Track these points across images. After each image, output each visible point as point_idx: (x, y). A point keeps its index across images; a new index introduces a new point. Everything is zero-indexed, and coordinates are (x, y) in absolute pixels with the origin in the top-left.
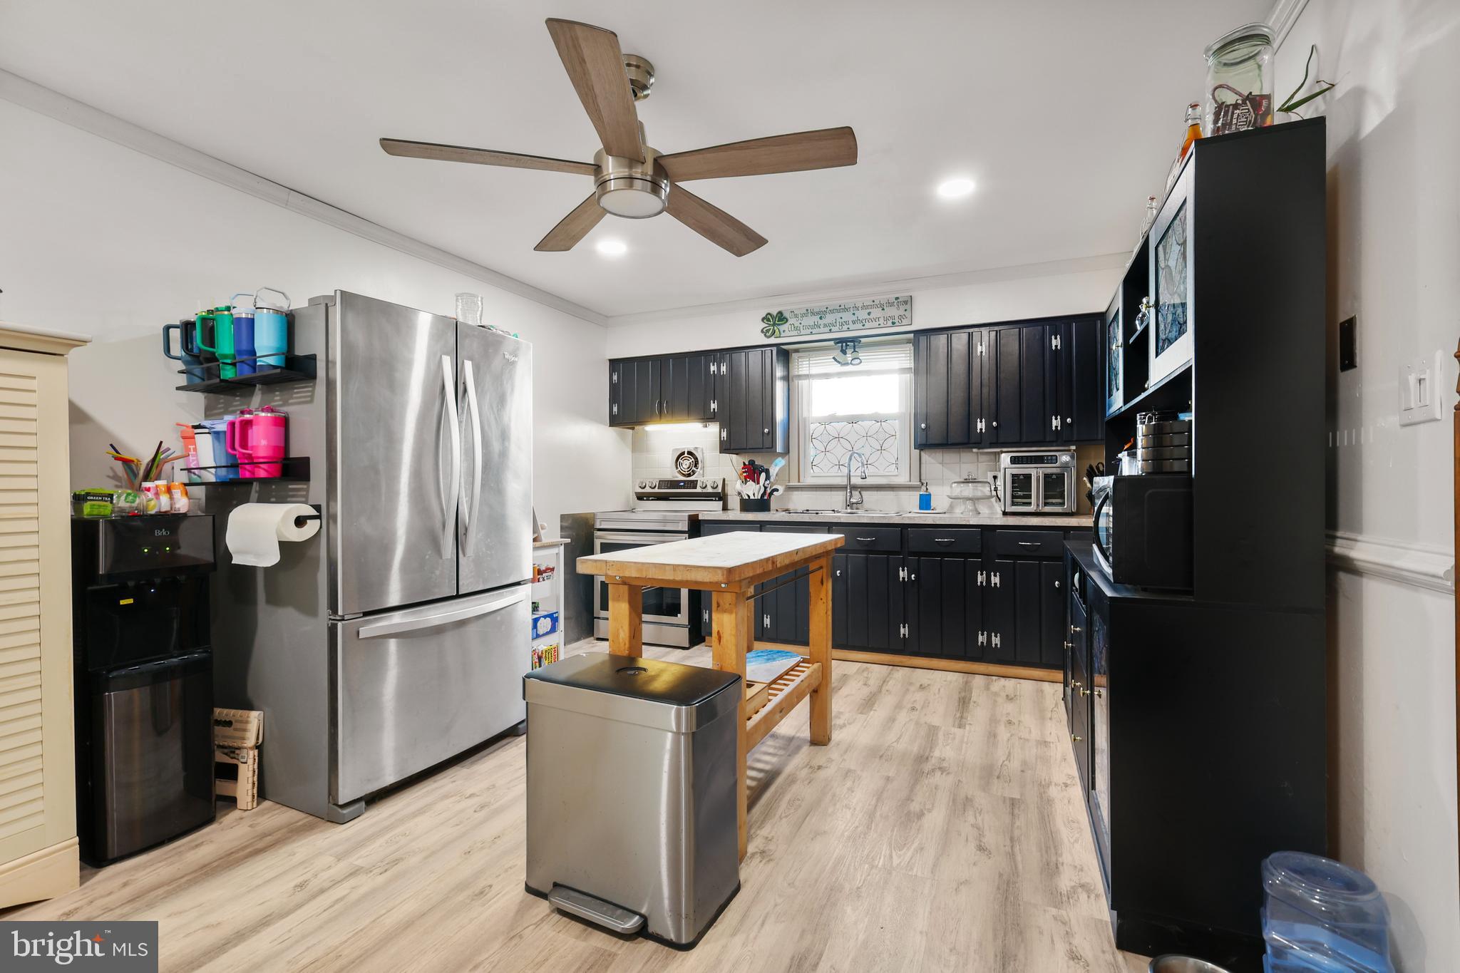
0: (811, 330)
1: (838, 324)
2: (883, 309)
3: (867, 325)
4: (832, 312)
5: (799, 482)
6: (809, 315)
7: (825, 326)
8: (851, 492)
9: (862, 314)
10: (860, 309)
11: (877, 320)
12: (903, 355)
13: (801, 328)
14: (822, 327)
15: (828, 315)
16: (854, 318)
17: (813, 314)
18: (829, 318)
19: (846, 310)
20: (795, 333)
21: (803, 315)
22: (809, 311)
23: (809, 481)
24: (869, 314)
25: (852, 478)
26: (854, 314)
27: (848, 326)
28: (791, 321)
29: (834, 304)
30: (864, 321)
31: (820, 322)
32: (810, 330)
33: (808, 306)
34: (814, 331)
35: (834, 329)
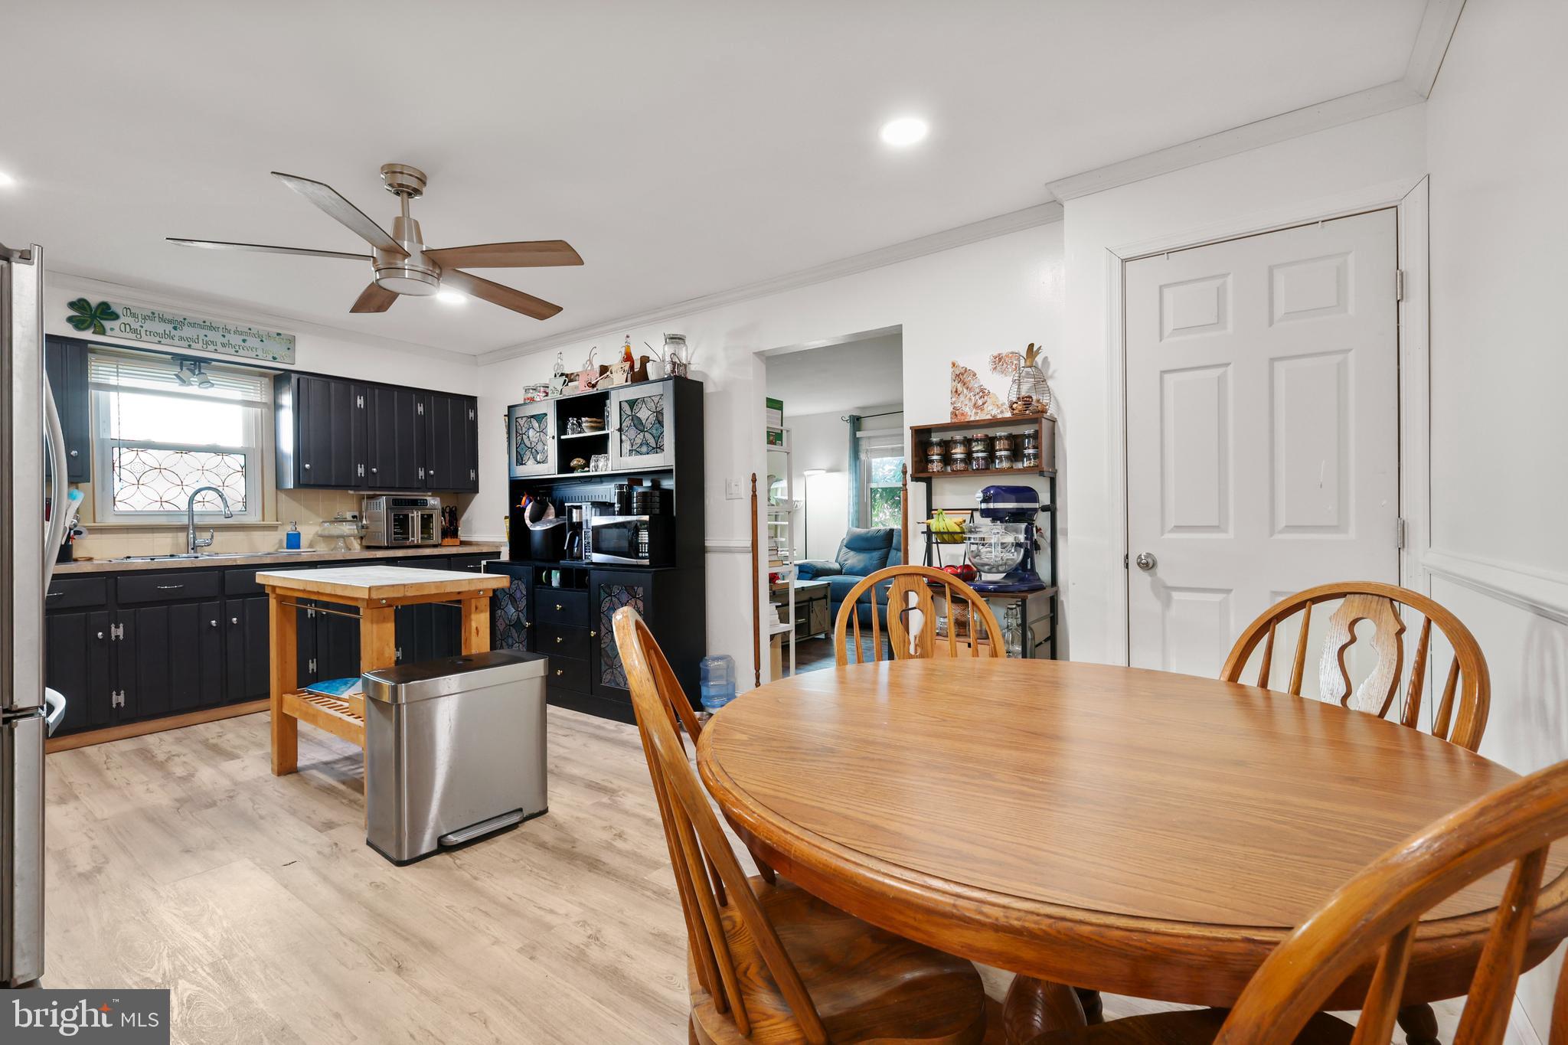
0: (160, 339)
1: (201, 341)
2: (262, 341)
3: (241, 352)
4: (193, 325)
5: (95, 522)
6: (157, 319)
7: (181, 338)
8: (194, 533)
9: (236, 340)
10: (232, 332)
11: (254, 350)
12: (252, 387)
13: (143, 334)
14: (176, 338)
15: (185, 328)
16: (225, 341)
17: (162, 319)
18: (187, 332)
19: (212, 328)
20: (133, 336)
21: (145, 318)
22: (156, 315)
23: (112, 521)
24: (244, 341)
25: (195, 517)
26: (224, 336)
27: (215, 347)
28: (123, 319)
29: (199, 318)
30: (237, 347)
31: (173, 332)
32: (158, 339)
33: (154, 308)
34: (163, 341)
35: (194, 345)
